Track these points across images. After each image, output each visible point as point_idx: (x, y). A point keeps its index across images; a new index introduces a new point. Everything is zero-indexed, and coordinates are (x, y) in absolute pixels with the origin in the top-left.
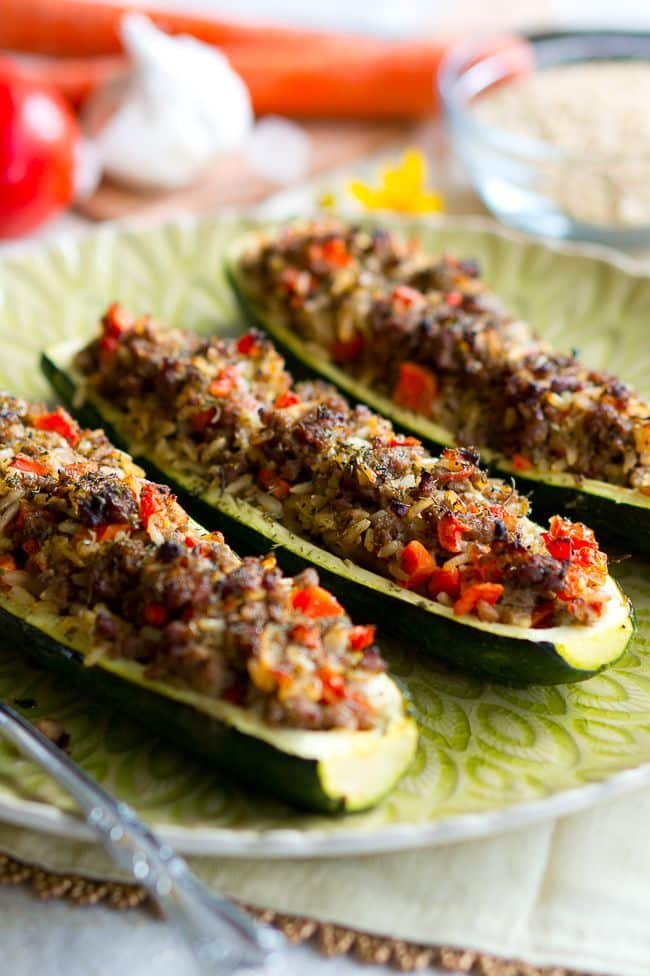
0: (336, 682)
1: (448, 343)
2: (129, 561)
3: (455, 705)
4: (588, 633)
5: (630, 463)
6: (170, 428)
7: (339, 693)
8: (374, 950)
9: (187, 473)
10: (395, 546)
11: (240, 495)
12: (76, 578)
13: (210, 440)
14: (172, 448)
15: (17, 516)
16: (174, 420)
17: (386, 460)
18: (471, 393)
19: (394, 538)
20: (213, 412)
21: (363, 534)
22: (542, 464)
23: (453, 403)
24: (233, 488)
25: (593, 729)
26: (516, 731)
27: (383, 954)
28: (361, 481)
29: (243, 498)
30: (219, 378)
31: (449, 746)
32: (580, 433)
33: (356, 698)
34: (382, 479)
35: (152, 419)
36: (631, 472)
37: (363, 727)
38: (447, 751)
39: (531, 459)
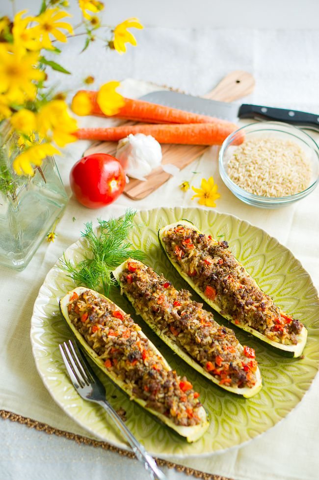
0: (191, 412)
1: (219, 281)
2: (140, 373)
3: (219, 399)
4: (251, 390)
5: (265, 327)
6: (146, 309)
7: (191, 415)
8: (198, 475)
9: (152, 323)
10: (205, 360)
11: (165, 333)
12: (127, 373)
13: (158, 317)
14: (147, 316)
15: (111, 350)
16: (148, 308)
17: (203, 334)
18: (225, 297)
19: (205, 358)
20: (158, 309)
21: (197, 355)
22: (243, 323)
23: (220, 298)
24: (163, 331)
25: (251, 409)
26: (233, 409)
27: (201, 476)
28: (197, 341)
29: (166, 335)
30: (159, 299)
31: (217, 414)
32: (253, 317)
33: (195, 417)
34: (202, 340)
35: (142, 306)
36: (265, 330)
37: (197, 424)
38: (216, 416)
39: (240, 322)
